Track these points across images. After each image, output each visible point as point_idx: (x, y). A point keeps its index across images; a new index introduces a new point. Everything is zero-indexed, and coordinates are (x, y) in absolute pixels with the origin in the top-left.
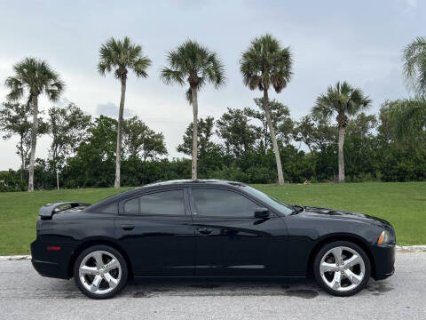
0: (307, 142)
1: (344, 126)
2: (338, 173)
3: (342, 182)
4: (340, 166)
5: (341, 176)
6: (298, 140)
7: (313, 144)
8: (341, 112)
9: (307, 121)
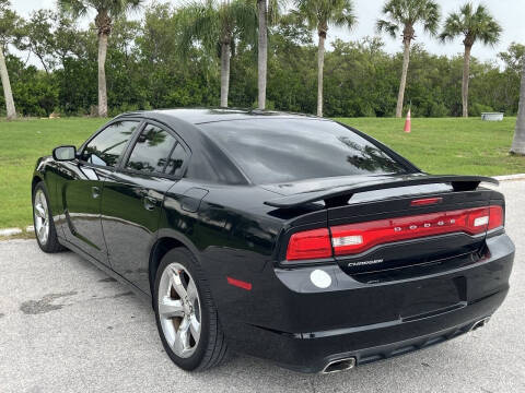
0: (39, 53)
1: (107, 32)
2: (97, 104)
3: (103, 116)
4: (100, 92)
5: (103, 107)
6: (23, 48)
7: (47, 56)
8: (101, 11)
9: (41, 18)
